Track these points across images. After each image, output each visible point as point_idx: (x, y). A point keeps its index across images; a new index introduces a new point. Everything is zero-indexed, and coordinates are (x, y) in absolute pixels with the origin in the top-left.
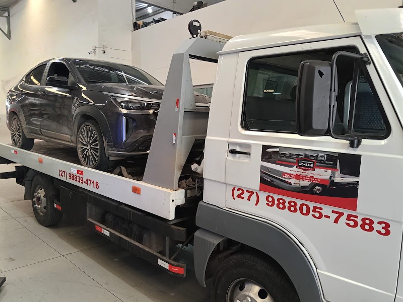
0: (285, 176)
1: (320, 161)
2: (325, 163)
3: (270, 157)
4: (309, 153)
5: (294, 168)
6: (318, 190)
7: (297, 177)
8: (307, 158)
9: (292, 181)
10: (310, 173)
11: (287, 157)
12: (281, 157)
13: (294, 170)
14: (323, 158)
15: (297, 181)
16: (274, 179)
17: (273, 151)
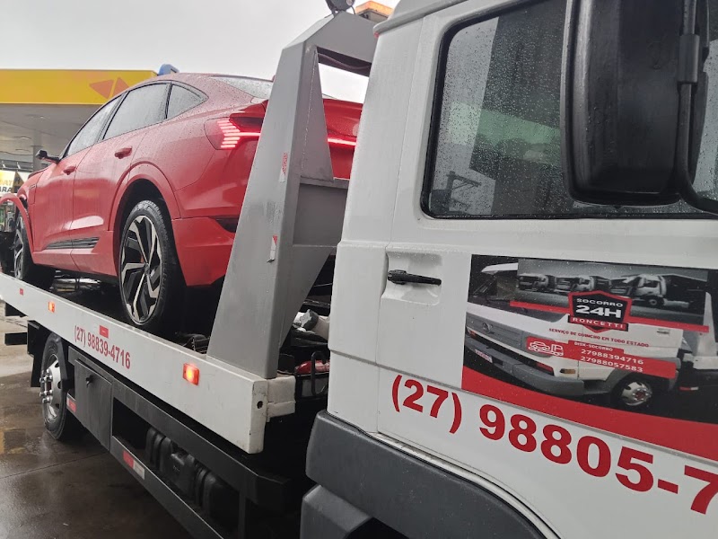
0: (534, 346)
1: (646, 300)
2: (660, 305)
3: (493, 291)
5: (563, 323)
6: (639, 394)
7: (572, 350)
8: (602, 291)
11: (543, 289)
12: (523, 288)
13: (562, 329)
14: (655, 291)
16: (501, 357)
17: (501, 274)
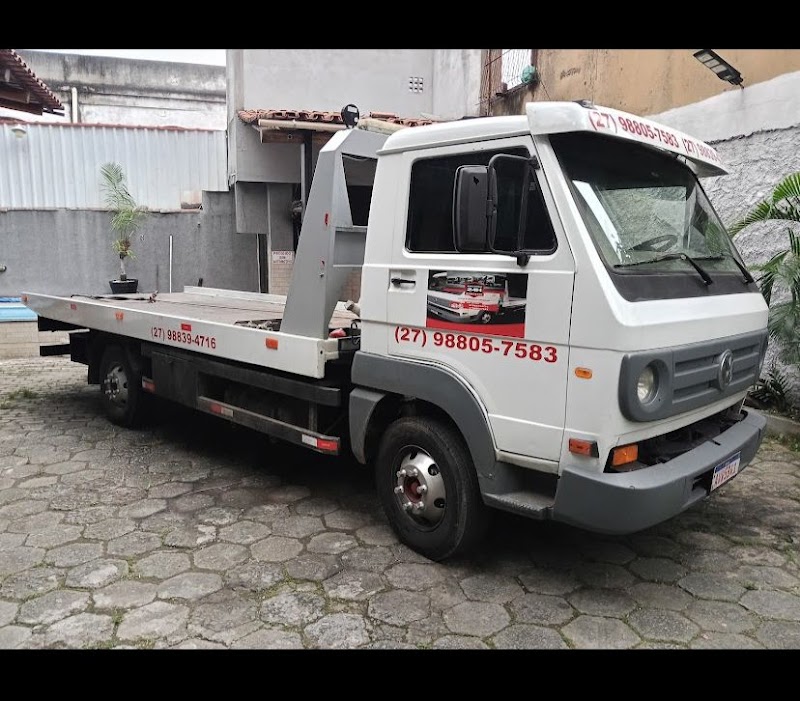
0: (453, 306)
1: (489, 285)
2: (493, 286)
3: (437, 285)
4: (477, 276)
5: (463, 295)
6: (487, 318)
7: (466, 306)
8: (476, 282)
9: (461, 311)
10: (478, 299)
11: (456, 282)
12: (449, 282)
13: (463, 298)
14: (492, 281)
15: (465, 310)
16: (442, 311)
17: (440, 277)
